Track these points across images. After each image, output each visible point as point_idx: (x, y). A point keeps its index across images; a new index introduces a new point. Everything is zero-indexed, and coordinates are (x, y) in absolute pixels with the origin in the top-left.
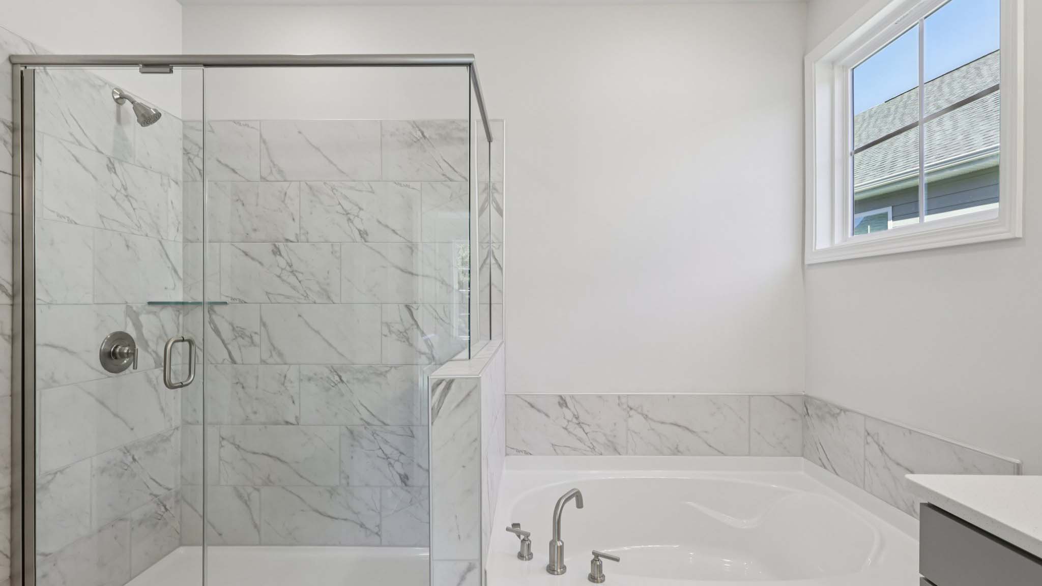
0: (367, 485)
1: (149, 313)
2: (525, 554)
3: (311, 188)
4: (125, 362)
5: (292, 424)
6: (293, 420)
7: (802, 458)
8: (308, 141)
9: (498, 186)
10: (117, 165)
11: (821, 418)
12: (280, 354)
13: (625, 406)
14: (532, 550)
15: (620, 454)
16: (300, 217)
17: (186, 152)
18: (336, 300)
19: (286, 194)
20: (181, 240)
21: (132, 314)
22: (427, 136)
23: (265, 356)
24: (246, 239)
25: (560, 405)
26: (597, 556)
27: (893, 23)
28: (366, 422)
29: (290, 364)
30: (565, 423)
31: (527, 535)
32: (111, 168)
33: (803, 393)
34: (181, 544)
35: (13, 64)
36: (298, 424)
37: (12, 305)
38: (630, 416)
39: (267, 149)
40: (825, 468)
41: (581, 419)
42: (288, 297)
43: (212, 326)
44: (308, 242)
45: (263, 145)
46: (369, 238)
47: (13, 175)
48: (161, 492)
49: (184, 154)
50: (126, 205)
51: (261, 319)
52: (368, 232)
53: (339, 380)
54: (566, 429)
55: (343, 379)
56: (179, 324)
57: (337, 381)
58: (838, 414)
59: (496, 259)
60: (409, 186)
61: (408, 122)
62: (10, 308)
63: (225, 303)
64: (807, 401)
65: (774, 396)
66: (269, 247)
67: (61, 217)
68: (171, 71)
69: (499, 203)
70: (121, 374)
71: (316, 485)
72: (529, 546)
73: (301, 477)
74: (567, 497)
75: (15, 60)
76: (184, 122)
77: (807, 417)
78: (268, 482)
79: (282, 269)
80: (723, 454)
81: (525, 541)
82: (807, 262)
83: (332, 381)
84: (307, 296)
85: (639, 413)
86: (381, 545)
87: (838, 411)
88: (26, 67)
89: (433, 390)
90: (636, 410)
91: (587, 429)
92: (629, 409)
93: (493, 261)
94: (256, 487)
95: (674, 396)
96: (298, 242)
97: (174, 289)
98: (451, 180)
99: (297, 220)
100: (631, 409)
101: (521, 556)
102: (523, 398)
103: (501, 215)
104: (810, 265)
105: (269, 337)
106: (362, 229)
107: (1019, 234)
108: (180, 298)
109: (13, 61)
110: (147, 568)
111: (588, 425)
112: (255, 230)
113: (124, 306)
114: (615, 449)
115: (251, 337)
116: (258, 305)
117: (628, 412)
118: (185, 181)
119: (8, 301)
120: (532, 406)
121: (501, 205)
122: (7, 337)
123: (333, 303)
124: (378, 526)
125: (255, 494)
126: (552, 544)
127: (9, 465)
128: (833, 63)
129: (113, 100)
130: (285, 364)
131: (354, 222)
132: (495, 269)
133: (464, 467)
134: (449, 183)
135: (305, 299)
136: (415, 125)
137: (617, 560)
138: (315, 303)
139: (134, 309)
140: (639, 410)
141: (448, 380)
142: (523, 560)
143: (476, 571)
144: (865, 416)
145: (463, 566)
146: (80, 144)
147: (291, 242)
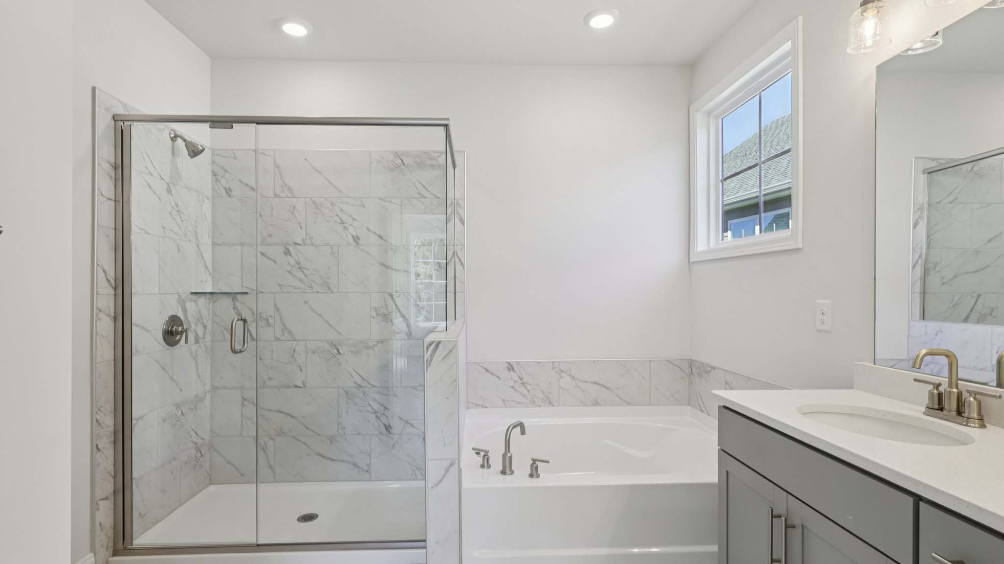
0: (359, 434)
1: (191, 301)
2: (486, 464)
3: (314, 203)
4: (178, 338)
5: (300, 387)
6: (300, 384)
7: (689, 407)
8: (311, 165)
9: (461, 202)
10: (172, 188)
11: (700, 375)
12: (290, 333)
13: (557, 370)
14: (490, 462)
15: (553, 406)
16: (306, 225)
17: (214, 174)
18: (335, 290)
19: (294, 208)
20: (211, 243)
21: (182, 302)
22: (406, 163)
23: (278, 335)
24: (264, 243)
25: (509, 369)
26: (534, 461)
27: (743, 92)
28: (359, 385)
29: (299, 341)
30: (512, 383)
31: (487, 452)
32: (169, 191)
33: (690, 358)
34: (211, 484)
35: (115, 121)
36: (305, 387)
37: (115, 295)
38: (561, 377)
39: (280, 172)
40: (702, 411)
41: (525, 380)
42: (297, 288)
43: (236, 311)
44: (312, 245)
45: (276, 170)
46: (361, 242)
47: (115, 201)
48: (199, 441)
49: (212, 175)
50: (178, 218)
51: (275, 305)
52: (360, 237)
53: (337, 352)
54: (513, 387)
55: (340, 351)
56: (210, 309)
57: (335, 353)
58: (710, 371)
59: (459, 258)
60: (391, 202)
61: (392, 152)
62: (113, 297)
63: (246, 293)
64: (691, 363)
65: (667, 361)
66: (282, 249)
67: (141, 229)
68: (232, 127)
69: (461, 215)
70: (175, 347)
71: (320, 435)
72: (488, 459)
73: (308, 428)
74: (514, 425)
75: (116, 118)
76: (212, 150)
77: (692, 375)
78: (281, 433)
79: (292, 266)
80: (630, 404)
81: (486, 457)
82: (691, 261)
83: (332, 354)
84: (312, 288)
85: (568, 375)
86: (370, 480)
87: (710, 369)
88: (124, 123)
89: (427, 349)
90: (565, 373)
91: (529, 387)
92: (560, 372)
93: (457, 260)
94: (271, 437)
95: (594, 362)
96: (304, 245)
97: (206, 282)
98: (424, 197)
99: (303, 227)
100: (562, 372)
101: (482, 466)
102: (481, 365)
103: (463, 224)
104: (694, 262)
105: (282, 321)
106: (355, 235)
107: (801, 246)
108: (209, 290)
109: (115, 118)
110: (190, 499)
111: (530, 384)
112: (270, 236)
113: (177, 295)
114: (550, 403)
115: (267, 320)
116: (273, 294)
117: (560, 374)
118: (213, 197)
119: (112, 292)
120: (487, 370)
121: (463, 217)
122: (112, 318)
123: (333, 292)
124: (368, 465)
125: (271, 443)
126: (504, 456)
127: (113, 411)
128: (709, 113)
129: (169, 139)
130: (294, 340)
131: (349, 230)
132: (458, 266)
133: (448, 398)
134: (423, 200)
135: (310, 290)
136: (396, 154)
137: (548, 462)
138: (318, 292)
139: (183, 297)
140: (568, 372)
141: (436, 342)
142: (484, 468)
143: (456, 467)
144: (725, 371)
145: (446, 463)
146: (151, 174)
147: (299, 245)
